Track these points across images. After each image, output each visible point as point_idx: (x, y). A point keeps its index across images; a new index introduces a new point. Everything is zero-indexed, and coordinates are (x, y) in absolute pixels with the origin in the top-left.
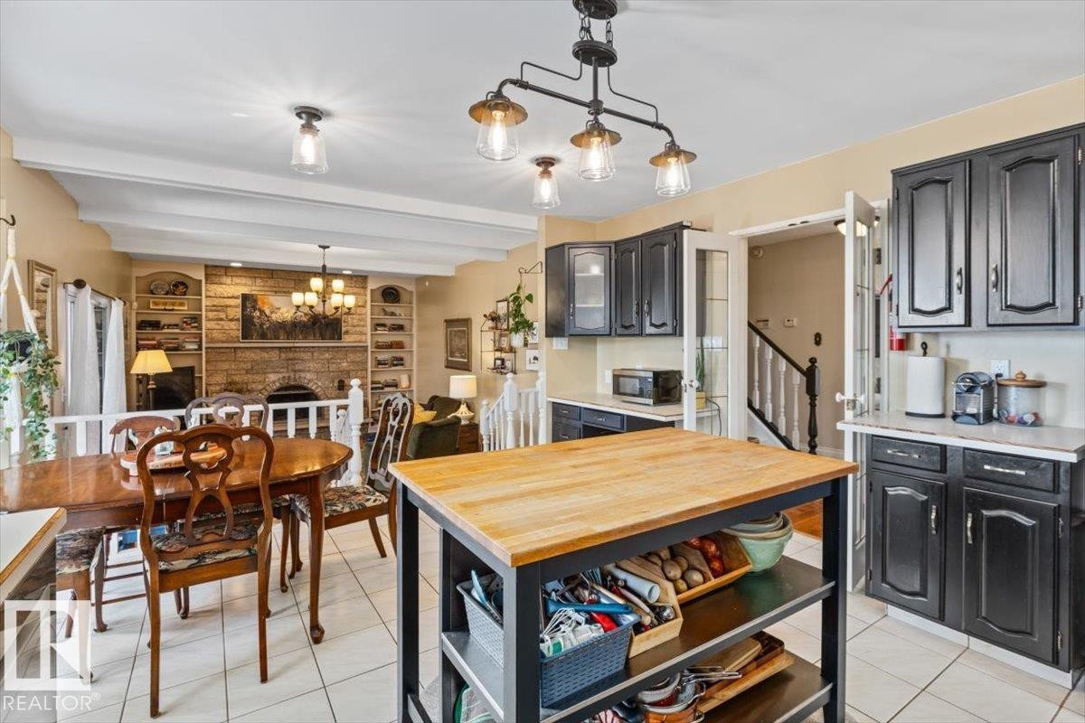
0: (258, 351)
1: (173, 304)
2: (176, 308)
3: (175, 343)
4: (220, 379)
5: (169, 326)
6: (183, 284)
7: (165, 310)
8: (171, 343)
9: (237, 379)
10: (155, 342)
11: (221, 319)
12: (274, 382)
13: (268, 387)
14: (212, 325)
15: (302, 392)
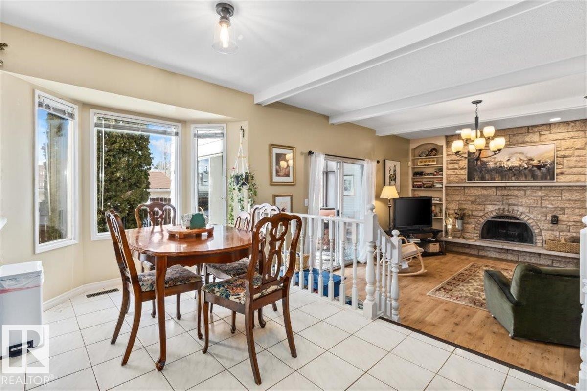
0: (479, 189)
1: (429, 162)
2: (430, 164)
3: (430, 184)
4: (454, 206)
5: (428, 174)
6: (435, 149)
7: (425, 165)
8: (428, 184)
9: (464, 206)
10: (421, 183)
11: (456, 169)
12: (491, 212)
13: (486, 215)
14: (450, 172)
15: (517, 221)
